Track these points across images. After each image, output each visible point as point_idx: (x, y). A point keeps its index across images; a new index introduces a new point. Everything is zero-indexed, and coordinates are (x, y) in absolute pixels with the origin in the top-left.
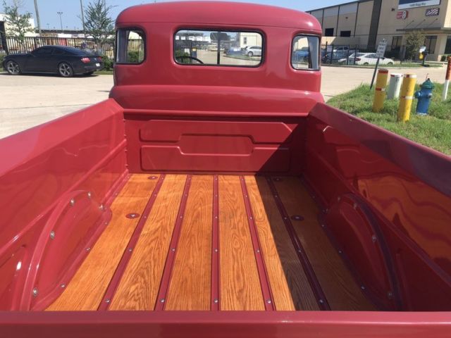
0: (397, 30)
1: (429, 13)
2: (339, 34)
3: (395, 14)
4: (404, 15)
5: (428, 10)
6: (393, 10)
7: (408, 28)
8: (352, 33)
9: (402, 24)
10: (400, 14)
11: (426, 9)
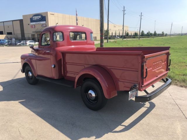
0: (33, 32)
1: (43, 26)
2: (6, 33)
3: (29, 26)
4: (34, 27)
5: (42, 25)
6: (29, 24)
7: (36, 31)
8: (13, 33)
9: (34, 30)
10: (32, 26)
11: (41, 24)
